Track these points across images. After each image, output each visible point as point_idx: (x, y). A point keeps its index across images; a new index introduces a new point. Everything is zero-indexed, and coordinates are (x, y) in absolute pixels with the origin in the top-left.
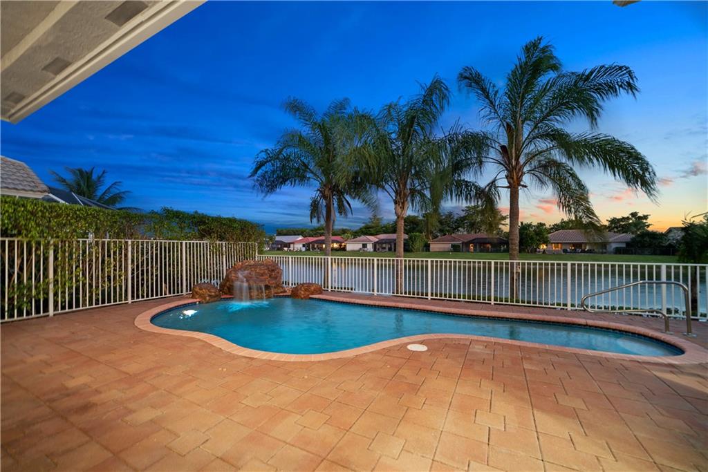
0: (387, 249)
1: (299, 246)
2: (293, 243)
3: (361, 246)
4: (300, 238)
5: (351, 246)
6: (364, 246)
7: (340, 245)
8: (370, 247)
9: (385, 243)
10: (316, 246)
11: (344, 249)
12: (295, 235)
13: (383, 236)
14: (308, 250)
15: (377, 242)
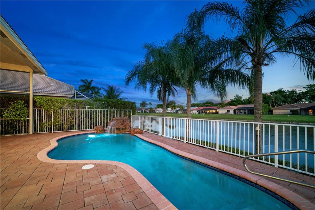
0: (243, 113)
1: (195, 112)
2: (192, 110)
3: (226, 111)
4: (197, 108)
5: (221, 111)
6: (228, 111)
7: (216, 111)
8: (232, 112)
9: (242, 110)
10: (203, 112)
11: (218, 113)
12: (195, 106)
13: (240, 106)
14: (199, 113)
15: (236, 109)
